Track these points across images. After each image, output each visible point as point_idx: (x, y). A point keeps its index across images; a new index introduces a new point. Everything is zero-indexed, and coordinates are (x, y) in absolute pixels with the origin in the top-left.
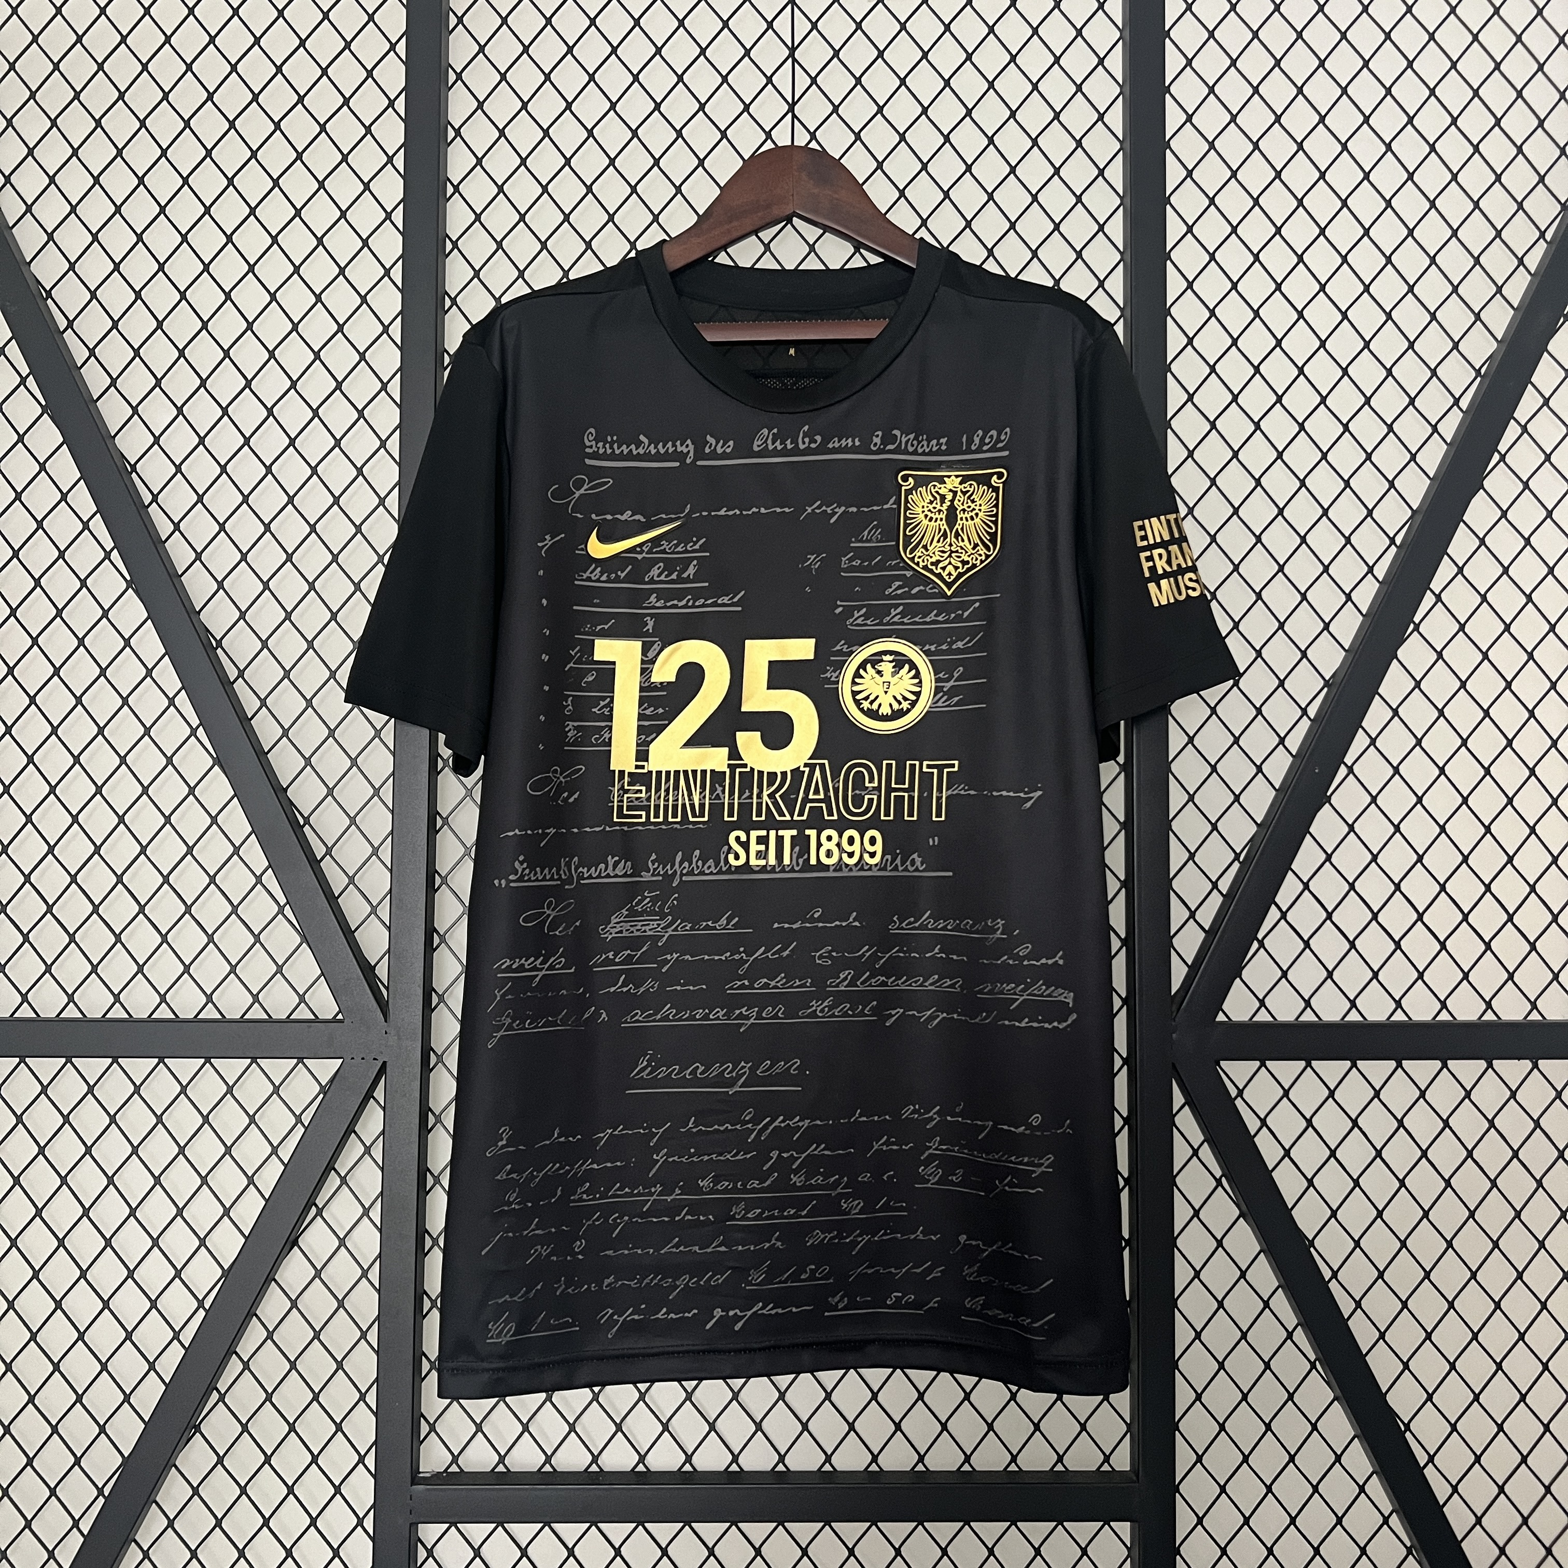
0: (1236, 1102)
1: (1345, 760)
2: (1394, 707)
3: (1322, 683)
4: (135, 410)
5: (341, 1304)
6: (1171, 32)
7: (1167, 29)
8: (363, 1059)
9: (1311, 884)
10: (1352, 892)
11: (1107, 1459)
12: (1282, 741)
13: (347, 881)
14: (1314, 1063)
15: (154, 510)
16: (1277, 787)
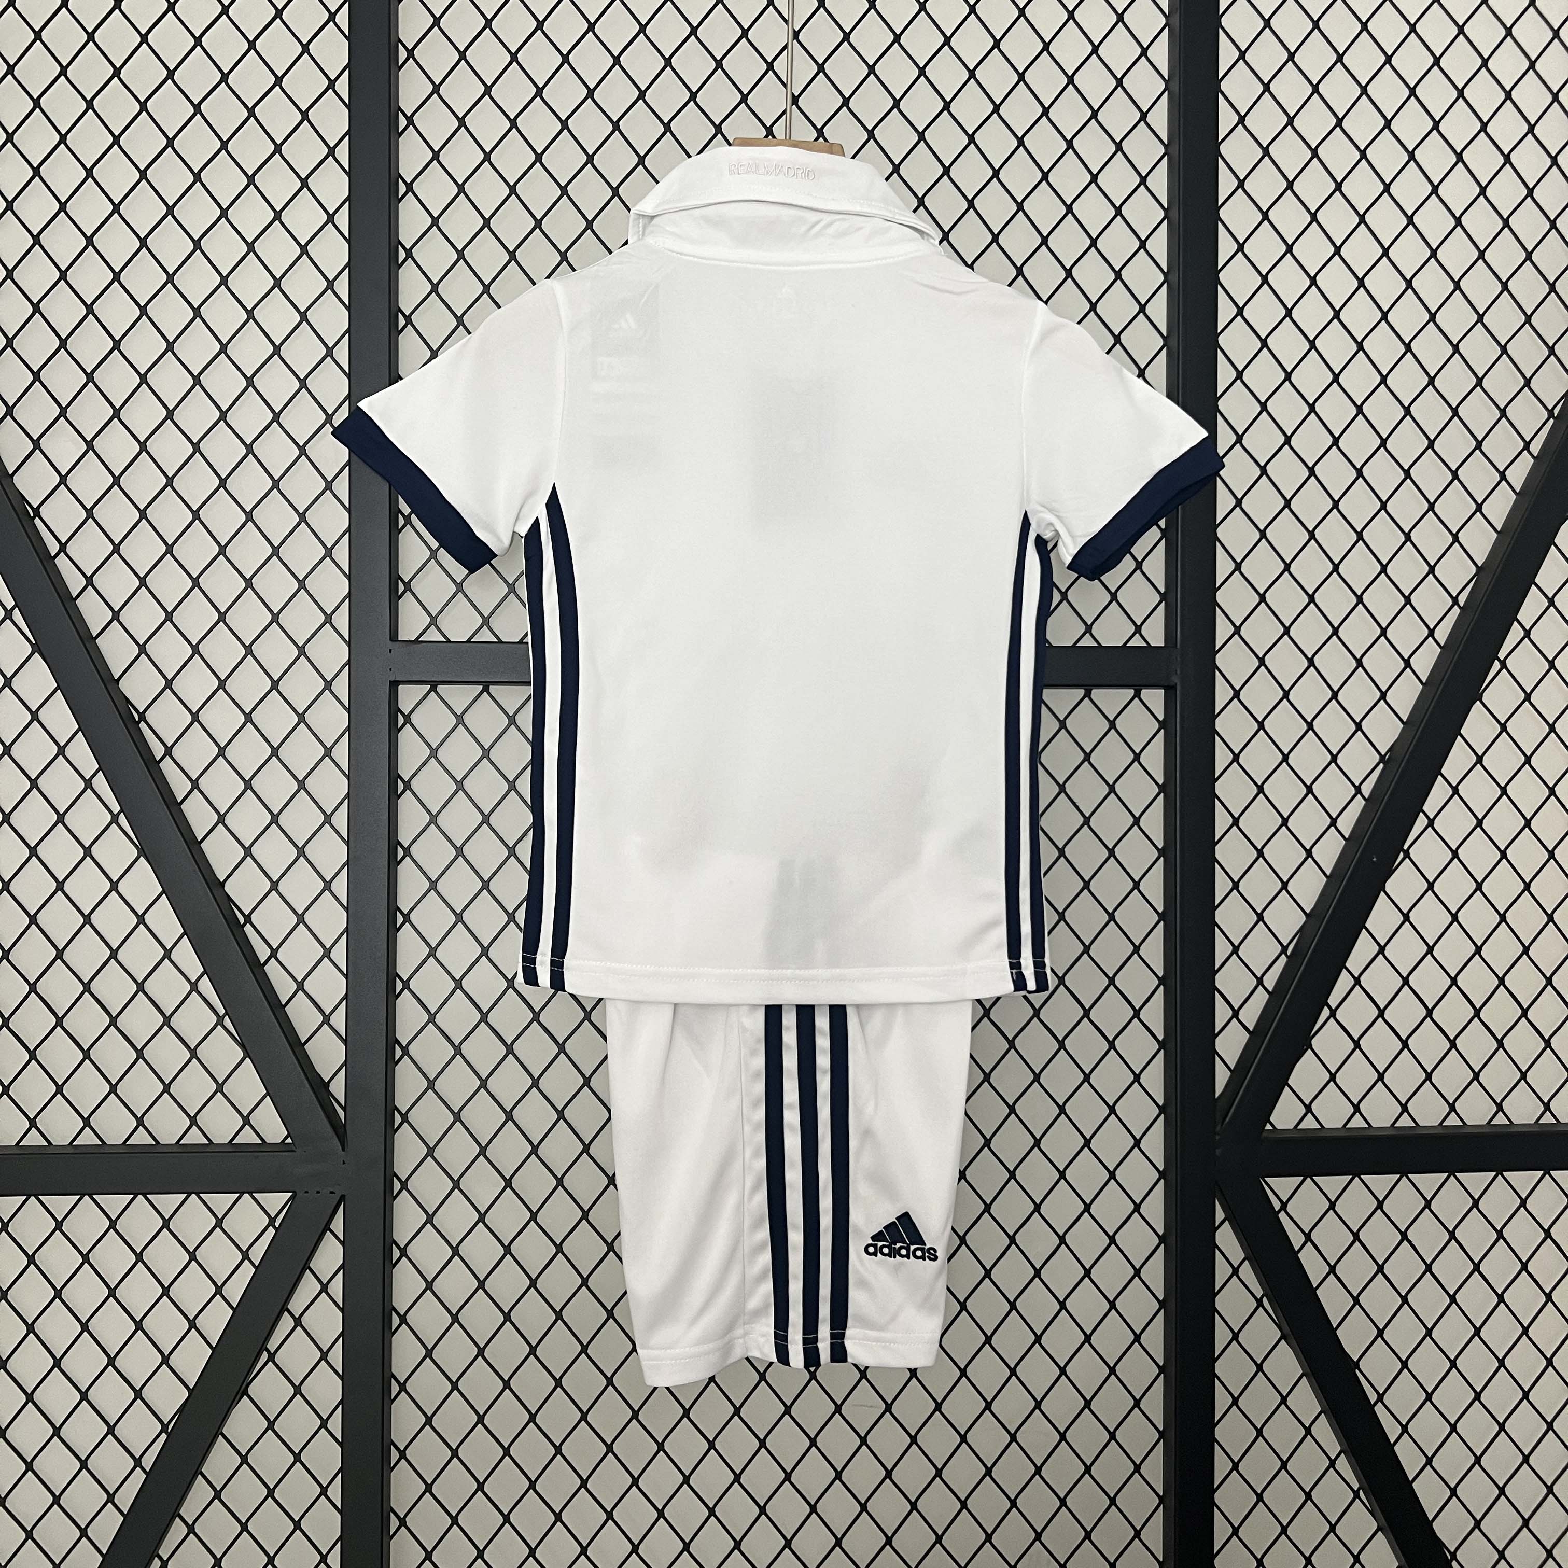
0: (1280, 1215)
1: (1405, 844)
2: (1455, 785)
3: (1378, 757)
4: (36, 444)
5: (297, 1458)
6: (1223, 20)
7: (1218, 16)
8: (318, 1192)
9: (1362, 979)
10: (1406, 987)
12: (1334, 822)
13: (295, 987)
14: (1362, 1176)
15: (62, 562)
16: (1328, 873)
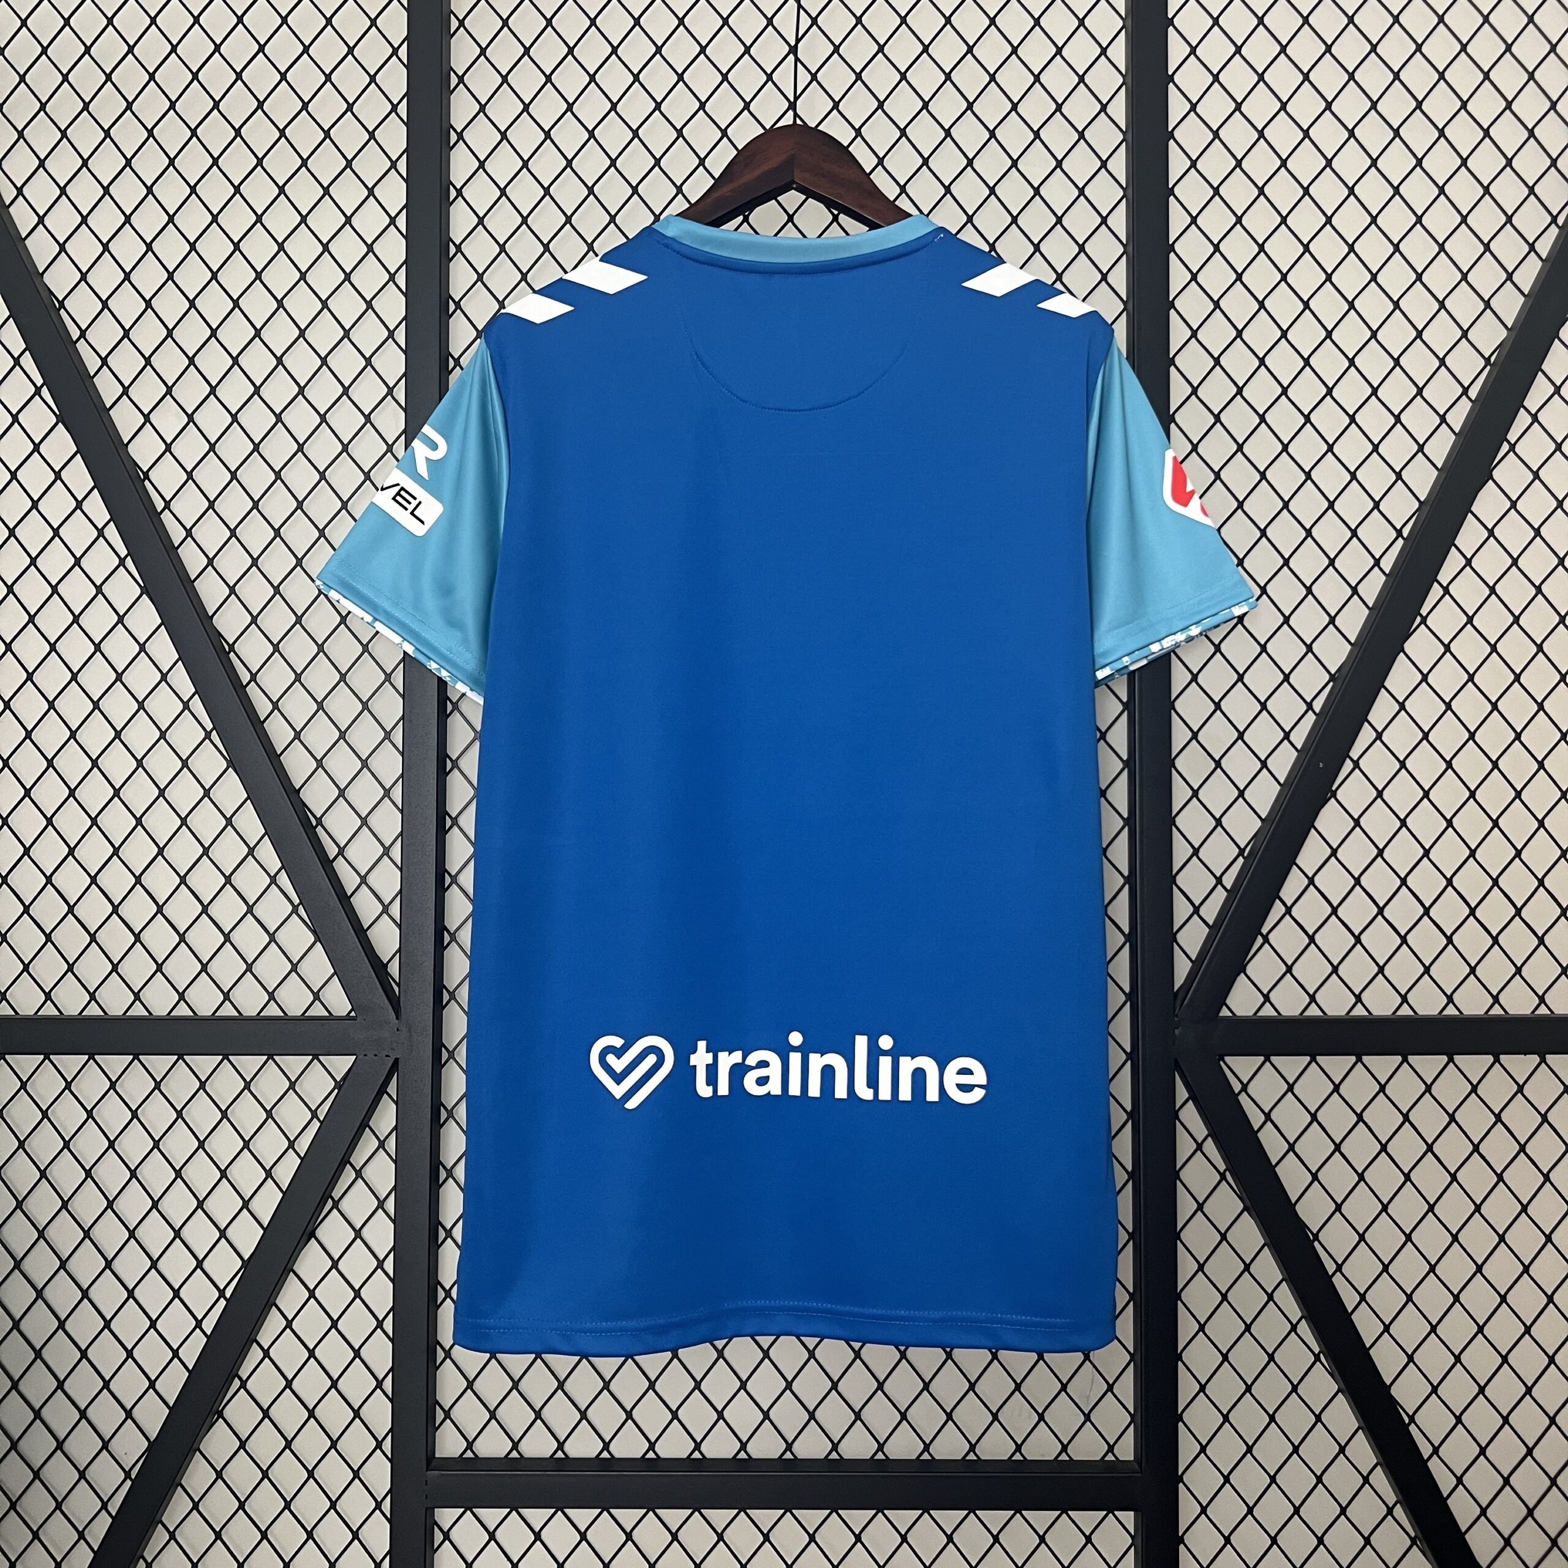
0: (1240, 1096)
1: (1351, 754)
2: (1401, 700)
3: (1327, 677)
4: (147, 418)
5: (357, 1294)
6: (1175, 20)
7: (1170, 16)
8: (375, 1055)
9: (1317, 880)
10: (1358, 887)
11: (1111, 1449)
12: (1287, 736)
13: (359, 880)
14: (1319, 1058)
15: (166, 517)
16: (1282, 781)
